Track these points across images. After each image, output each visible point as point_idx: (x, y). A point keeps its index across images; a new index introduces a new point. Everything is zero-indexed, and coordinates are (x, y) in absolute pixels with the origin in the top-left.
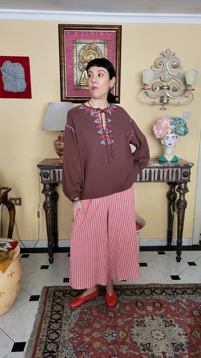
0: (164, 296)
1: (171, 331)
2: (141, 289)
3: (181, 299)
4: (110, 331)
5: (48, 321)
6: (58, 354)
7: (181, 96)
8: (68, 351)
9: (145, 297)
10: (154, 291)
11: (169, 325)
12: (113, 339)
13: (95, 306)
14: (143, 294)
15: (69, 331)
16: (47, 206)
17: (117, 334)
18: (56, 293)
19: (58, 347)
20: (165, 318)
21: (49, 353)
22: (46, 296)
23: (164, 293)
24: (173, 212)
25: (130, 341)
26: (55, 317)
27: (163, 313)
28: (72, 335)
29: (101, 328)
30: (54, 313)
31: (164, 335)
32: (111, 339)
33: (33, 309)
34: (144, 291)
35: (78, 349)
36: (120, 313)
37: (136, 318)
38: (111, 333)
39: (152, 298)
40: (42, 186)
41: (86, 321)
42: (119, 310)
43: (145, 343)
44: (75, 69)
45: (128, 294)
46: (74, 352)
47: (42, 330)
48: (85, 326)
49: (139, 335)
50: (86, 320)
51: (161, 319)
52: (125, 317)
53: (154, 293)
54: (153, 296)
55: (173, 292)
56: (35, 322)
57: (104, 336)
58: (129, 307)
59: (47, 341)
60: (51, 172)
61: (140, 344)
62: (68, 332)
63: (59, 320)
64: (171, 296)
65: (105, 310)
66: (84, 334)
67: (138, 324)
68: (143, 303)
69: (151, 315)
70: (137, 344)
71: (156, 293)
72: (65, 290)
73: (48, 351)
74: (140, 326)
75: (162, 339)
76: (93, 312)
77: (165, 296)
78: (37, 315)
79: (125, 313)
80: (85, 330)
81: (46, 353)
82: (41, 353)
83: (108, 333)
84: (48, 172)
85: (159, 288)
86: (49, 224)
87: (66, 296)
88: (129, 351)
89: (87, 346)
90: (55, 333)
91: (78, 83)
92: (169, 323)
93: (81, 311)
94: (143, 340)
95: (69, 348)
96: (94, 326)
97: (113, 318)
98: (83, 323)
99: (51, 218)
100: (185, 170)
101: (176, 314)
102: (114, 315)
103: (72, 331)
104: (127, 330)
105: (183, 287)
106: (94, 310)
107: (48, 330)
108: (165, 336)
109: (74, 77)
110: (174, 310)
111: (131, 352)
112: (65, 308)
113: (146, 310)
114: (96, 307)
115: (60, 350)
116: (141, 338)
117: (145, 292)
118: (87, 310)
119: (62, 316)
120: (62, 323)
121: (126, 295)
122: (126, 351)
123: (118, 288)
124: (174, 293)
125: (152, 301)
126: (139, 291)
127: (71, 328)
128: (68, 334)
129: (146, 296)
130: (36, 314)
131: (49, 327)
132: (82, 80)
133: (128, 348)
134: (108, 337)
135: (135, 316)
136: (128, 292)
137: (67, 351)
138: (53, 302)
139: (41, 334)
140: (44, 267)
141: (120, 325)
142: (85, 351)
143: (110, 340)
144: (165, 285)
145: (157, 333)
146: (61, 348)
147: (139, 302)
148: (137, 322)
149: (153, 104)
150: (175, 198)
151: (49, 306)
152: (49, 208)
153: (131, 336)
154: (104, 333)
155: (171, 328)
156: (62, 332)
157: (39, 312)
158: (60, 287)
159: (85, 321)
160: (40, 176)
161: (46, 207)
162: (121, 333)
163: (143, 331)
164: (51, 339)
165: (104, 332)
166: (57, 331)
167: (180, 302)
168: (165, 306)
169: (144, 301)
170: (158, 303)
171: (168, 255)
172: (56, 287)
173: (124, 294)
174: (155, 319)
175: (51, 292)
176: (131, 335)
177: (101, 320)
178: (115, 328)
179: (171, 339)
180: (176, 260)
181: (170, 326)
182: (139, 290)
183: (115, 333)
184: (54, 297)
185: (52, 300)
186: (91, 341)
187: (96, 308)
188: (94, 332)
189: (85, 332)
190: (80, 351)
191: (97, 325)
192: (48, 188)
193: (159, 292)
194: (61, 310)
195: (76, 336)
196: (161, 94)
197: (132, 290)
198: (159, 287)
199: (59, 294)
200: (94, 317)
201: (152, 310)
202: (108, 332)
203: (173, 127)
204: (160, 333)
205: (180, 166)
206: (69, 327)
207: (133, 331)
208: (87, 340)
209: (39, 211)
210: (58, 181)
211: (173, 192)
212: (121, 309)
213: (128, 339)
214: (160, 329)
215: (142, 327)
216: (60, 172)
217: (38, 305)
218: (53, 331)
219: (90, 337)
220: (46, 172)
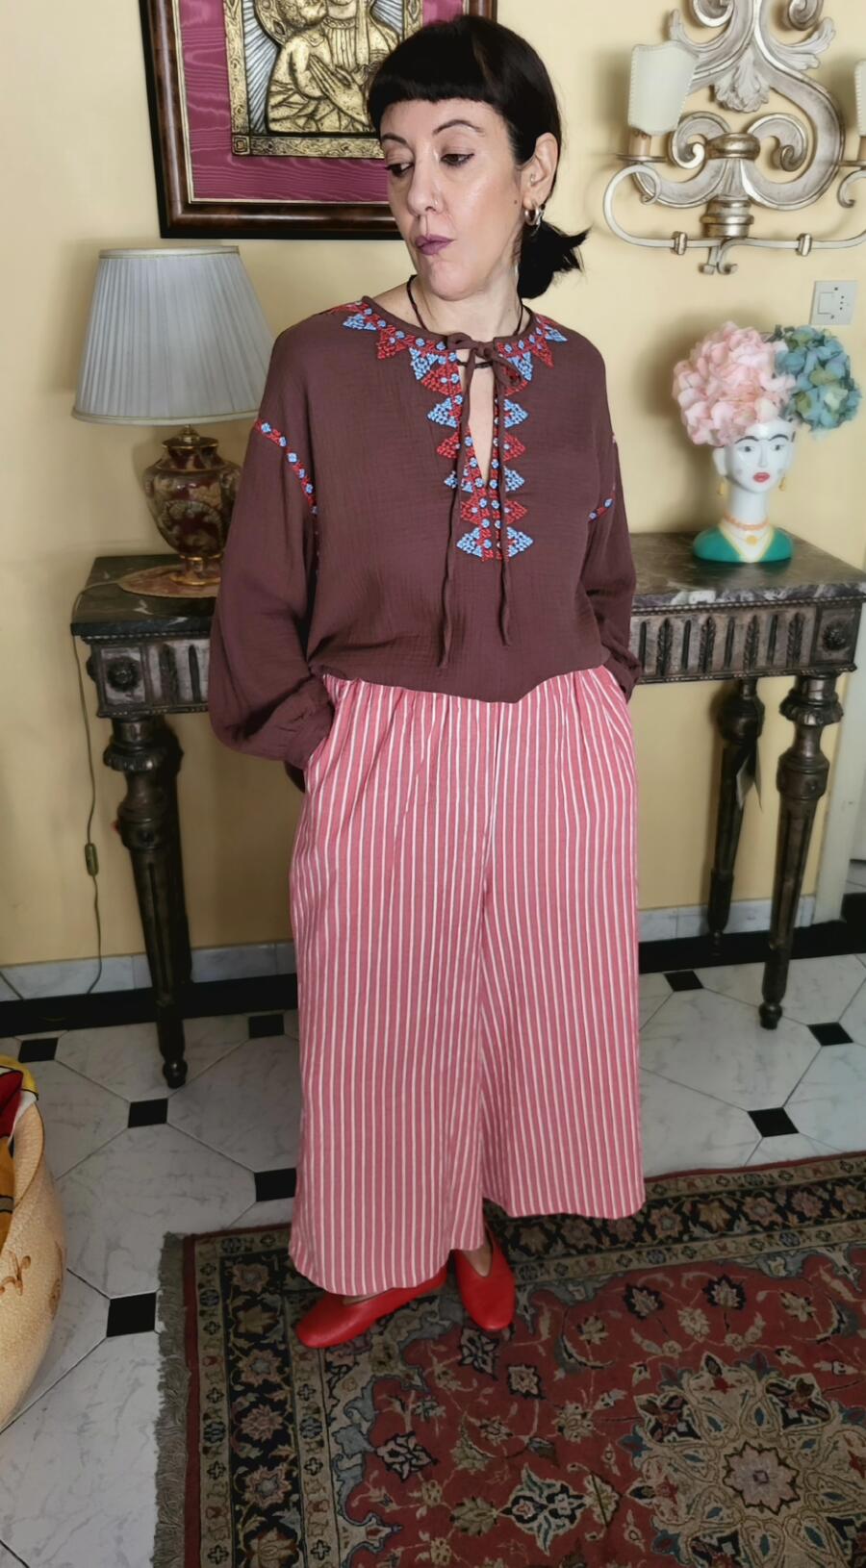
0: (746, 1239)
1: (815, 1447)
3: (823, 1251)
4: (535, 1484)
5: (224, 1458)
7: (815, 197)
9: (661, 1259)
10: (695, 1215)
11: (799, 1412)
12: (561, 1532)
13: (440, 1335)
14: (646, 1235)
15: (338, 1508)
16: (139, 829)
17: (573, 1497)
18: (235, 1271)
20: (773, 1374)
22: (188, 1299)
23: (744, 1223)
25: (639, 1533)
26: (256, 1429)
27: (758, 1342)
28: (358, 1534)
29: (491, 1467)
30: (247, 1404)
31: (785, 1475)
32: (551, 1533)
33: (137, 1384)
34: (651, 1221)
36: (562, 1364)
37: (644, 1387)
38: (546, 1493)
39: (695, 1260)
40: (103, 728)
41: (412, 1434)
42: (553, 1350)
43: (711, 1537)
44: (232, 29)
47: (205, 1522)
48: (411, 1465)
49: (676, 1488)
50: (408, 1429)
51: (757, 1383)
52: (591, 1389)
53: (695, 1225)
54: (695, 1245)
55: (779, 1210)
57: (513, 1518)
58: (599, 1325)
60: (151, 657)
61: (690, 1549)
62: (340, 1518)
63: (280, 1447)
64: (776, 1235)
65: (490, 1354)
66: (418, 1515)
67: (658, 1425)
68: (656, 1295)
69: (707, 1364)
70: (677, 1551)
71: (707, 1226)
72: (273, 1248)
74: (669, 1433)
75: (783, 1502)
76: (432, 1373)
77: (750, 1237)
78: (160, 1423)
79: (585, 1365)
80: (416, 1494)
83: (531, 1499)
84: (136, 656)
85: (714, 1194)
87: (286, 1288)
90: (272, 1529)
91: (257, 115)
92: (799, 1400)
93: (379, 1374)
94: (699, 1520)
96: (455, 1465)
97: (536, 1403)
98: (398, 1449)
100: (836, 617)
101: (819, 1342)
102: (535, 1379)
103: (355, 1504)
104: (615, 1470)
105: (819, 1175)
106: (435, 1360)
107: (237, 1515)
108: (792, 1484)
109: (231, 78)
110: (803, 1318)
112: (294, 1364)
113: (684, 1338)
114: (442, 1339)
116: (689, 1507)
117: (657, 1223)
118: (404, 1368)
119: (291, 1418)
120: (295, 1462)
124: (785, 1218)
125: (694, 1273)
127: (345, 1486)
128: (337, 1530)
129: (662, 1248)
130: (155, 1419)
131: (237, 1498)
132: (280, 98)
134: (535, 1524)
135: (635, 1379)
136: (577, 1233)
138: (227, 1336)
139: (207, 1544)
140: (146, 1114)
141: (579, 1440)
143: (545, 1540)
144: (736, 1176)
145: (753, 1468)
147: (641, 1290)
148: (653, 1414)
149: (673, 249)
150: (756, 727)
151: (213, 1360)
152: (150, 838)
153: (642, 1502)
154: (512, 1497)
155: (812, 1431)
156: (306, 1521)
157: (170, 1408)
158: (248, 1236)
159: (408, 1436)
160: (87, 677)
161: (132, 834)
162: (591, 1488)
163: (689, 1462)
165: (510, 1492)
166: (281, 1517)
167: (822, 1272)
168: (761, 1296)
169: (660, 1277)
170: (724, 1282)
171: (717, 993)
172: (226, 1234)
173: (560, 1248)
174: (733, 1386)
175: (208, 1270)
176: (638, 1493)
177: (485, 1421)
178: (554, 1460)
179: (827, 1495)
180: (754, 1016)
181: (805, 1418)
183: (564, 1496)
184: (228, 1301)
185: (221, 1323)
186: (458, 1559)
187: (443, 1349)
188: (466, 1501)
189: (418, 1508)
192: (139, 739)
193: (717, 1216)
194: (277, 1379)
195: (380, 1534)
196: (710, 184)
198: (713, 1190)
199: (251, 1277)
200: (444, 1408)
201: (706, 1330)
202: (527, 1493)
203: (783, 384)
204: (768, 1462)
205: (814, 596)
206: (337, 1485)
207: (645, 1466)
208: (438, 1555)
209: (92, 841)
210: (191, 703)
211: (746, 702)
212: (564, 1337)
213: (628, 1524)
214: (761, 1441)
215: (678, 1439)
216: (197, 652)
217: (159, 1356)
218: (259, 1518)
219: (450, 1535)
220: (122, 658)
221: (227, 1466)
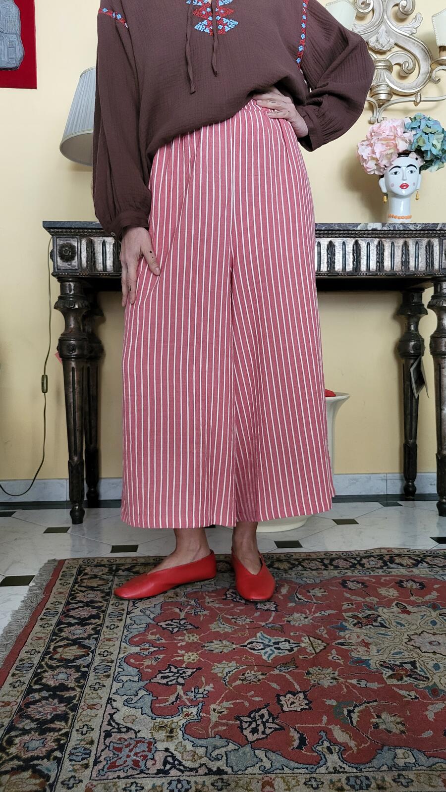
0: (427, 570)
2: (352, 558)
4: (266, 638)
5: (54, 621)
6: (82, 693)
8: (120, 685)
9: (367, 573)
10: (392, 561)
12: (281, 655)
13: (213, 591)
14: (358, 566)
15: (124, 640)
16: (70, 344)
17: (293, 643)
18: (87, 568)
19: (85, 675)
20: (444, 610)
21: (47, 692)
22: (55, 575)
23: (425, 564)
24: (418, 389)
25: (340, 658)
26: (79, 614)
27: (433, 600)
28: (135, 649)
29: (235, 631)
30: (76, 606)
32: (274, 655)
33: (9, 600)
34: (362, 562)
35: (158, 679)
36: (295, 601)
37: (351, 610)
38: (273, 641)
39: (391, 574)
40: (56, 285)
41: (184, 619)
42: (289, 598)
43: (395, 662)
45: (315, 568)
46: (144, 688)
47: (29, 640)
48: (180, 628)
49: (370, 644)
50: (182, 617)
51: (433, 612)
52: (313, 610)
53: (392, 564)
54: (390, 570)
56: (10, 624)
57: (248, 649)
58: (322, 590)
59: (47, 664)
60: (82, 245)
61: (378, 665)
62: (123, 644)
63: (92, 620)
66: (179, 645)
67: (359, 623)
68: (363, 584)
69: (396, 605)
70: (369, 665)
71: (400, 564)
72: (114, 563)
73: (47, 687)
74: (367, 625)
76: (204, 601)
77: (430, 569)
78: (17, 611)
79: (310, 602)
80: (180, 638)
81: (39, 691)
82: (18, 692)
83: (262, 643)
84: (75, 243)
85: (405, 555)
86: (72, 400)
87: (117, 574)
88: (342, 680)
89: (189, 672)
90: (75, 645)
93: (168, 601)
94: (385, 655)
95: (124, 678)
96: (211, 629)
97: (274, 612)
98: (172, 623)
99: (81, 382)
102: (275, 605)
103: (135, 640)
104: (326, 636)
106: (207, 598)
107: (52, 640)
111: (351, 684)
113: (378, 595)
115: (89, 684)
116: (378, 651)
117: (365, 563)
118: (184, 599)
119: (104, 611)
120: (101, 625)
121: (306, 570)
122: (332, 681)
123: (281, 559)
125: (390, 578)
126: (346, 562)
127: (131, 634)
128: (120, 648)
129: (368, 570)
130: (14, 610)
131: (54, 634)
133: (337, 673)
134: (263, 651)
135: (345, 607)
136: (312, 565)
137: (116, 685)
138: (74, 586)
139: (27, 648)
140: (55, 530)
141: (301, 625)
142: (182, 685)
143: (269, 657)
144: (420, 551)
145: (429, 640)
146: (95, 679)
147: (353, 582)
148: (356, 619)
150: (420, 348)
151: (61, 593)
152: (73, 350)
153: (343, 647)
154: (248, 642)
156: (99, 644)
157: (26, 606)
158: (100, 559)
159: (182, 620)
160: (50, 260)
161: (65, 348)
162: (307, 640)
163: (380, 636)
164: (60, 660)
165: (248, 639)
166: (83, 642)
168: (436, 586)
169: (366, 578)
170: (410, 581)
171: (411, 508)
172: (89, 559)
173: (300, 568)
174: (415, 613)
175: (71, 568)
176: (342, 644)
177: (235, 617)
178: (282, 631)
182: (345, 560)
183: (287, 643)
184: (79, 577)
185: (72, 583)
186: (203, 660)
187: (213, 594)
188: (214, 641)
189: (180, 642)
190: (164, 684)
191: (220, 628)
192: (72, 292)
193: (407, 561)
194: (101, 600)
195: (150, 650)
197: (325, 560)
198: (405, 553)
199: (95, 570)
200: (208, 612)
201: (397, 595)
202: (260, 641)
204: (440, 639)
205: (438, 228)
206: (125, 633)
207: (347, 636)
208: (188, 659)
209: (46, 373)
210: (100, 271)
211: (413, 334)
212: (297, 594)
213: (332, 654)
214: (435, 631)
215: (373, 628)
216: (106, 244)
217: (27, 592)
218: (67, 642)
219: (200, 652)
220: (67, 243)
221: (54, 625)
